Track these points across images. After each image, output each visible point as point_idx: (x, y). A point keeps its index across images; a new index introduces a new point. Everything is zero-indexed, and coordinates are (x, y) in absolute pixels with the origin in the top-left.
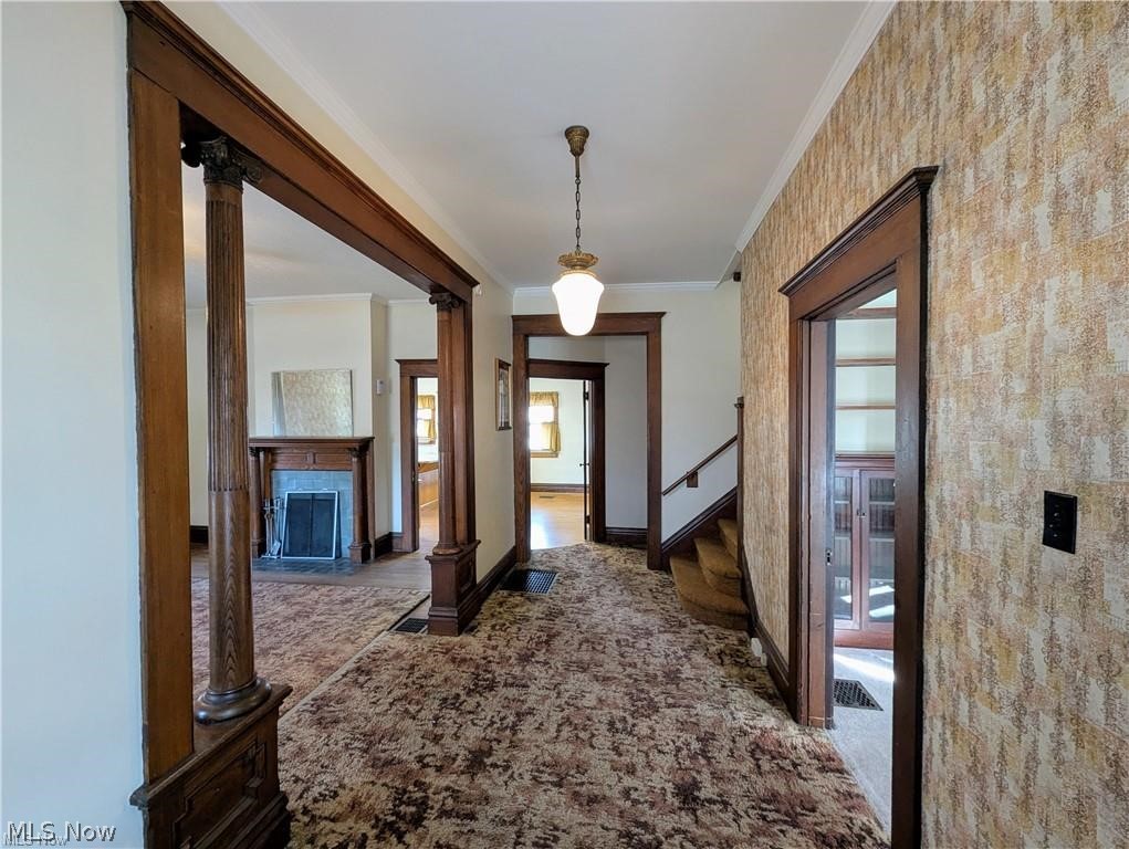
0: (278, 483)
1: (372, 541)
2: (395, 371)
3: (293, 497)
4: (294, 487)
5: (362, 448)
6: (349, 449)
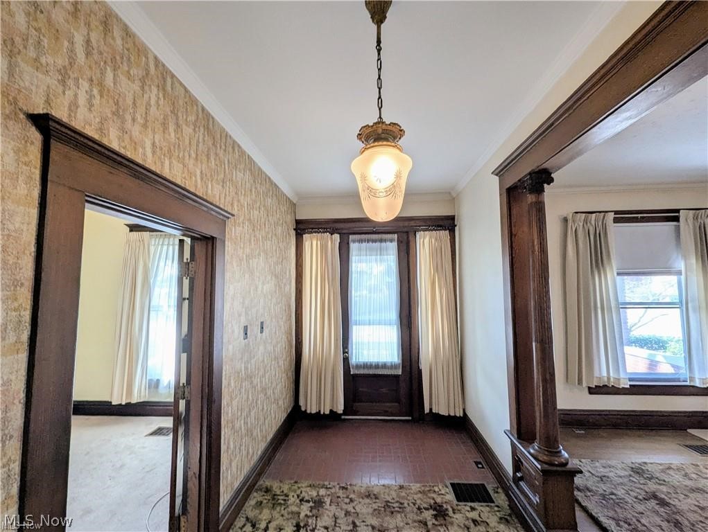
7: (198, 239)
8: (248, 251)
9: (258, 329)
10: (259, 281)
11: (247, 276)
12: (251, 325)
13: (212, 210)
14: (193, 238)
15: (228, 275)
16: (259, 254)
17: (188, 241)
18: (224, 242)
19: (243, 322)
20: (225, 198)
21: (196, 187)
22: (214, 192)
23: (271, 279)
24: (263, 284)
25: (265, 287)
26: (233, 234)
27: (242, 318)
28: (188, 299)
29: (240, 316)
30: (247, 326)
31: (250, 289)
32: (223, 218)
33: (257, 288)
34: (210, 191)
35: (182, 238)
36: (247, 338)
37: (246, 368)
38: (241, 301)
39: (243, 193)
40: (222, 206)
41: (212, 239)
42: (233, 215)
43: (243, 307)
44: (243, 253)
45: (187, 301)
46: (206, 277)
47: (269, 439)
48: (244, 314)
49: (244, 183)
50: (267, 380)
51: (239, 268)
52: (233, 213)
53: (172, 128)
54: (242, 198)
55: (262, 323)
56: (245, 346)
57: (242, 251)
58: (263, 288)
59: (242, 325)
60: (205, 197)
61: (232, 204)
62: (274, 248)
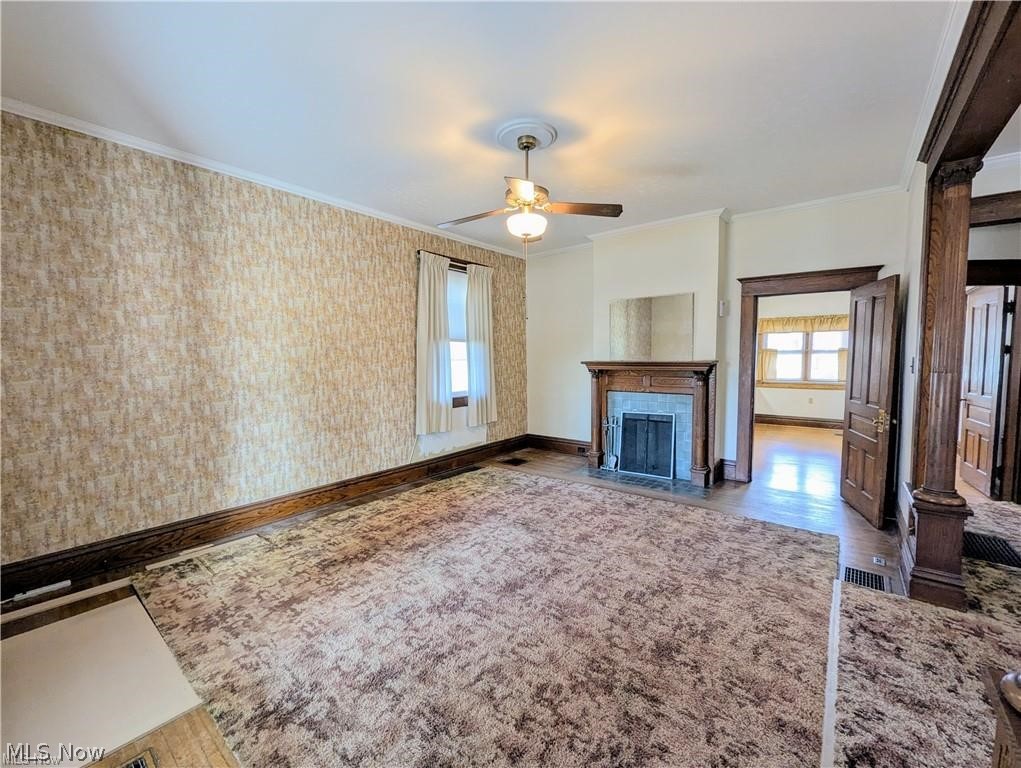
0: (614, 402)
1: (712, 467)
2: (735, 292)
3: (627, 417)
4: (629, 408)
5: (705, 373)
6: (696, 373)
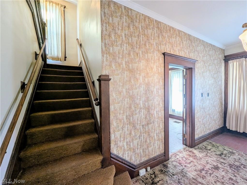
7: (187, 69)
8: (202, 70)
9: (207, 95)
10: (207, 80)
11: (202, 78)
12: (204, 93)
13: (191, 61)
14: (186, 69)
15: (196, 78)
16: (207, 71)
17: (185, 70)
18: (195, 68)
19: (201, 92)
20: (195, 56)
21: (187, 56)
22: (192, 56)
23: (212, 79)
24: (209, 81)
25: (209, 82)
26: (197, 66)
27: (201, 90)
28: (185, 85)
29: (200, 90)
30: (202, 93)
31: (203, 82)
32: (194, 62)
33: (206, 82)
34: (190, 56)
35: (183, 69)
36: (202, 97)
37: (202, 106)
38: (200, 85)
39: (200, 53)
40: (194, 59)
41: (192, 68)
42: (198, 61)
43: (201, 87)
44: (201, 71)
45: (185, 86)
46: (190, 79)
47: (212, 130)
48: (201, 89)
49: (201, 50)
50: (210, 112)
51: (199, 76)
52: (197, 60)
53: (181, 44)
54: (200, 55)
55: (208, 93)
56: (202, 99)
57: (200, 70)
58: (208, 82)
59: (201, 93)
60: (189, 58)
61: (197, 58)
62: (213, 68)
